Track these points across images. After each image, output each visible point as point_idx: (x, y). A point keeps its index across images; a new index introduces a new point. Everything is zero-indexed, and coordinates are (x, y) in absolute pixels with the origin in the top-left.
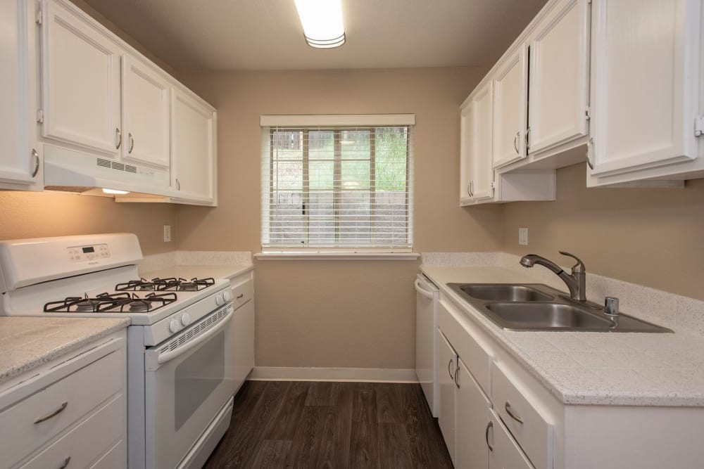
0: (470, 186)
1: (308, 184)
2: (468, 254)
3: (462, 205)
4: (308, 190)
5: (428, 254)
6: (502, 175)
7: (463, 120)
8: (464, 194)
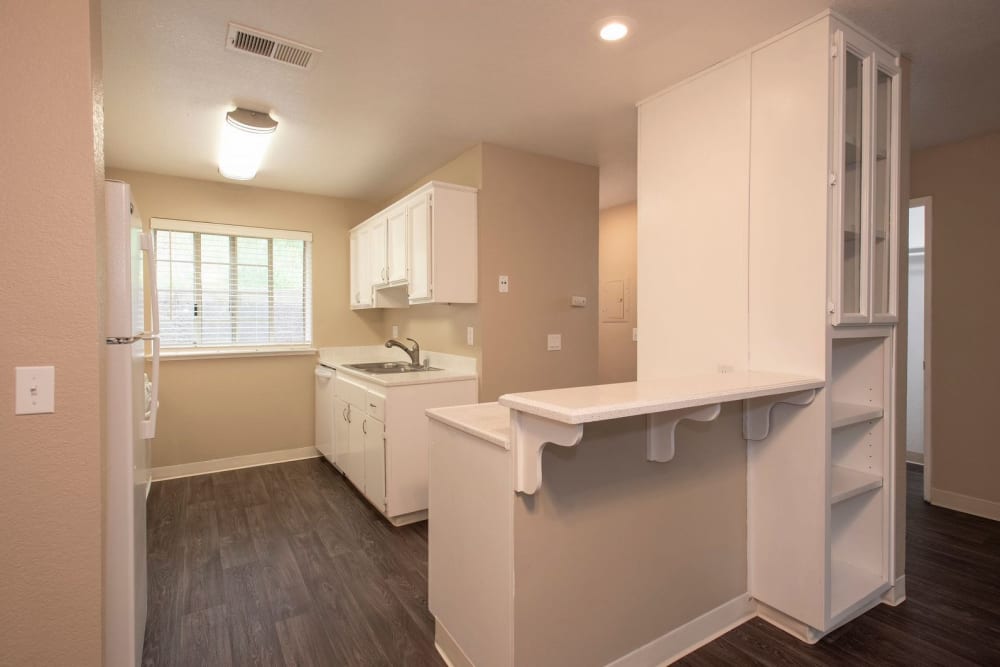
0: (358, 296)
1: (200, 287)
2: (358, 348)
3: (352, 308)
4: (201, 292)
5: (325, 349)
6: (378, 291)
7: (352, 242)
8: (353, 302)
